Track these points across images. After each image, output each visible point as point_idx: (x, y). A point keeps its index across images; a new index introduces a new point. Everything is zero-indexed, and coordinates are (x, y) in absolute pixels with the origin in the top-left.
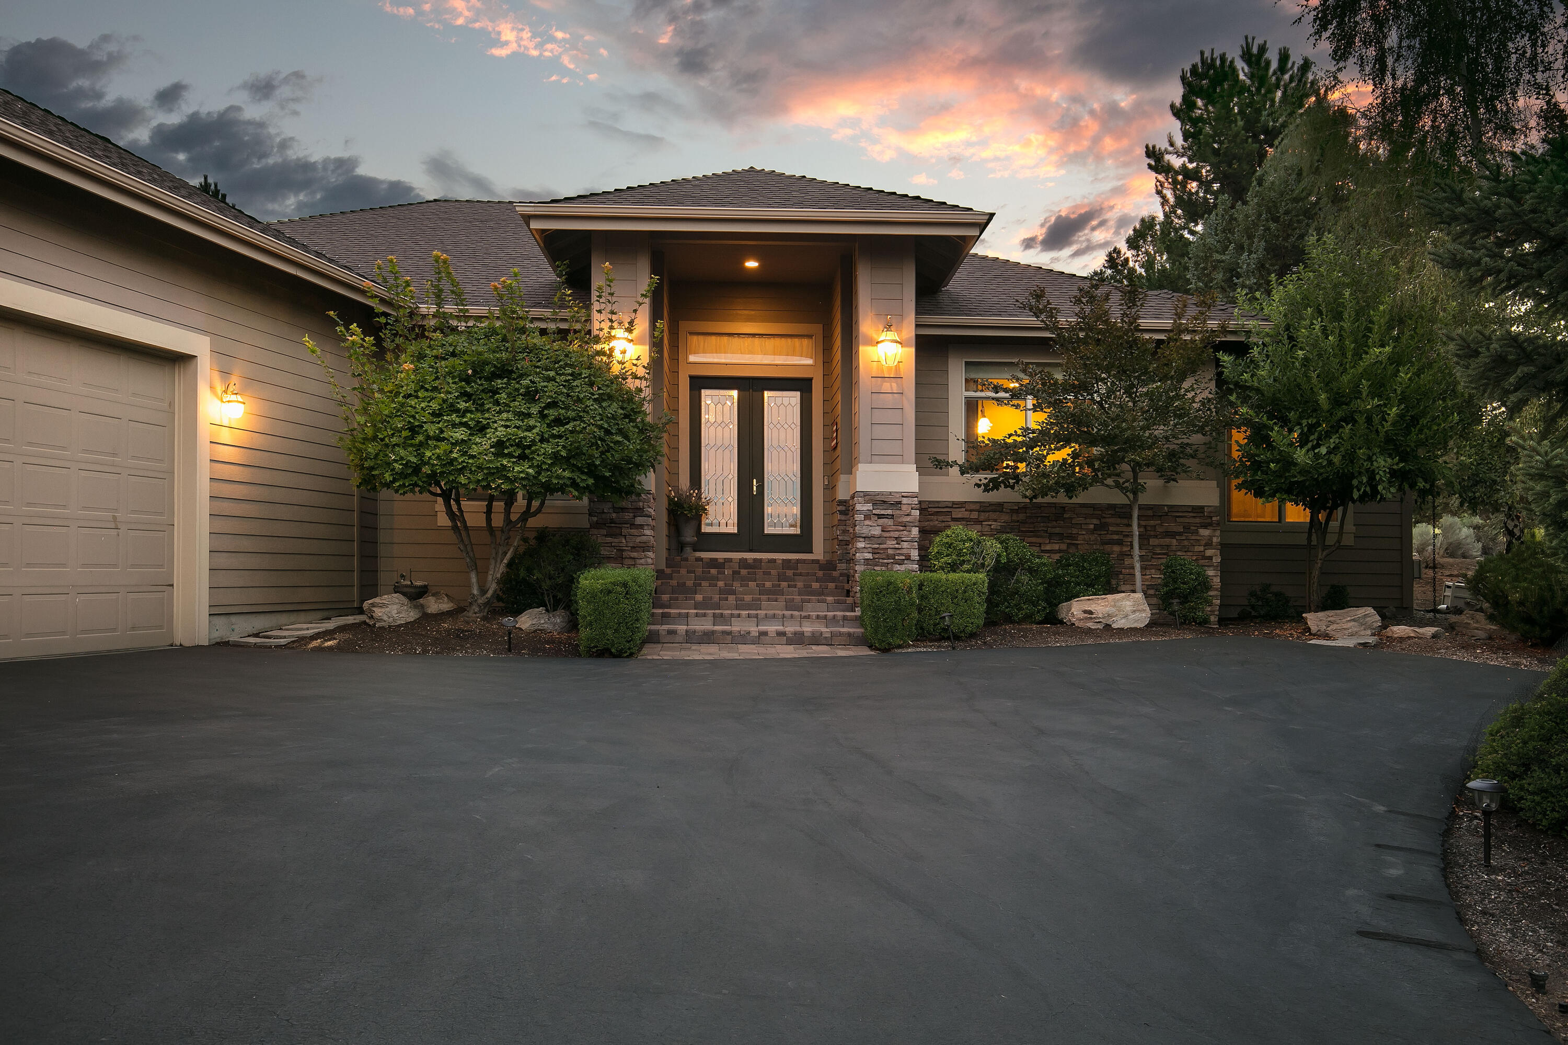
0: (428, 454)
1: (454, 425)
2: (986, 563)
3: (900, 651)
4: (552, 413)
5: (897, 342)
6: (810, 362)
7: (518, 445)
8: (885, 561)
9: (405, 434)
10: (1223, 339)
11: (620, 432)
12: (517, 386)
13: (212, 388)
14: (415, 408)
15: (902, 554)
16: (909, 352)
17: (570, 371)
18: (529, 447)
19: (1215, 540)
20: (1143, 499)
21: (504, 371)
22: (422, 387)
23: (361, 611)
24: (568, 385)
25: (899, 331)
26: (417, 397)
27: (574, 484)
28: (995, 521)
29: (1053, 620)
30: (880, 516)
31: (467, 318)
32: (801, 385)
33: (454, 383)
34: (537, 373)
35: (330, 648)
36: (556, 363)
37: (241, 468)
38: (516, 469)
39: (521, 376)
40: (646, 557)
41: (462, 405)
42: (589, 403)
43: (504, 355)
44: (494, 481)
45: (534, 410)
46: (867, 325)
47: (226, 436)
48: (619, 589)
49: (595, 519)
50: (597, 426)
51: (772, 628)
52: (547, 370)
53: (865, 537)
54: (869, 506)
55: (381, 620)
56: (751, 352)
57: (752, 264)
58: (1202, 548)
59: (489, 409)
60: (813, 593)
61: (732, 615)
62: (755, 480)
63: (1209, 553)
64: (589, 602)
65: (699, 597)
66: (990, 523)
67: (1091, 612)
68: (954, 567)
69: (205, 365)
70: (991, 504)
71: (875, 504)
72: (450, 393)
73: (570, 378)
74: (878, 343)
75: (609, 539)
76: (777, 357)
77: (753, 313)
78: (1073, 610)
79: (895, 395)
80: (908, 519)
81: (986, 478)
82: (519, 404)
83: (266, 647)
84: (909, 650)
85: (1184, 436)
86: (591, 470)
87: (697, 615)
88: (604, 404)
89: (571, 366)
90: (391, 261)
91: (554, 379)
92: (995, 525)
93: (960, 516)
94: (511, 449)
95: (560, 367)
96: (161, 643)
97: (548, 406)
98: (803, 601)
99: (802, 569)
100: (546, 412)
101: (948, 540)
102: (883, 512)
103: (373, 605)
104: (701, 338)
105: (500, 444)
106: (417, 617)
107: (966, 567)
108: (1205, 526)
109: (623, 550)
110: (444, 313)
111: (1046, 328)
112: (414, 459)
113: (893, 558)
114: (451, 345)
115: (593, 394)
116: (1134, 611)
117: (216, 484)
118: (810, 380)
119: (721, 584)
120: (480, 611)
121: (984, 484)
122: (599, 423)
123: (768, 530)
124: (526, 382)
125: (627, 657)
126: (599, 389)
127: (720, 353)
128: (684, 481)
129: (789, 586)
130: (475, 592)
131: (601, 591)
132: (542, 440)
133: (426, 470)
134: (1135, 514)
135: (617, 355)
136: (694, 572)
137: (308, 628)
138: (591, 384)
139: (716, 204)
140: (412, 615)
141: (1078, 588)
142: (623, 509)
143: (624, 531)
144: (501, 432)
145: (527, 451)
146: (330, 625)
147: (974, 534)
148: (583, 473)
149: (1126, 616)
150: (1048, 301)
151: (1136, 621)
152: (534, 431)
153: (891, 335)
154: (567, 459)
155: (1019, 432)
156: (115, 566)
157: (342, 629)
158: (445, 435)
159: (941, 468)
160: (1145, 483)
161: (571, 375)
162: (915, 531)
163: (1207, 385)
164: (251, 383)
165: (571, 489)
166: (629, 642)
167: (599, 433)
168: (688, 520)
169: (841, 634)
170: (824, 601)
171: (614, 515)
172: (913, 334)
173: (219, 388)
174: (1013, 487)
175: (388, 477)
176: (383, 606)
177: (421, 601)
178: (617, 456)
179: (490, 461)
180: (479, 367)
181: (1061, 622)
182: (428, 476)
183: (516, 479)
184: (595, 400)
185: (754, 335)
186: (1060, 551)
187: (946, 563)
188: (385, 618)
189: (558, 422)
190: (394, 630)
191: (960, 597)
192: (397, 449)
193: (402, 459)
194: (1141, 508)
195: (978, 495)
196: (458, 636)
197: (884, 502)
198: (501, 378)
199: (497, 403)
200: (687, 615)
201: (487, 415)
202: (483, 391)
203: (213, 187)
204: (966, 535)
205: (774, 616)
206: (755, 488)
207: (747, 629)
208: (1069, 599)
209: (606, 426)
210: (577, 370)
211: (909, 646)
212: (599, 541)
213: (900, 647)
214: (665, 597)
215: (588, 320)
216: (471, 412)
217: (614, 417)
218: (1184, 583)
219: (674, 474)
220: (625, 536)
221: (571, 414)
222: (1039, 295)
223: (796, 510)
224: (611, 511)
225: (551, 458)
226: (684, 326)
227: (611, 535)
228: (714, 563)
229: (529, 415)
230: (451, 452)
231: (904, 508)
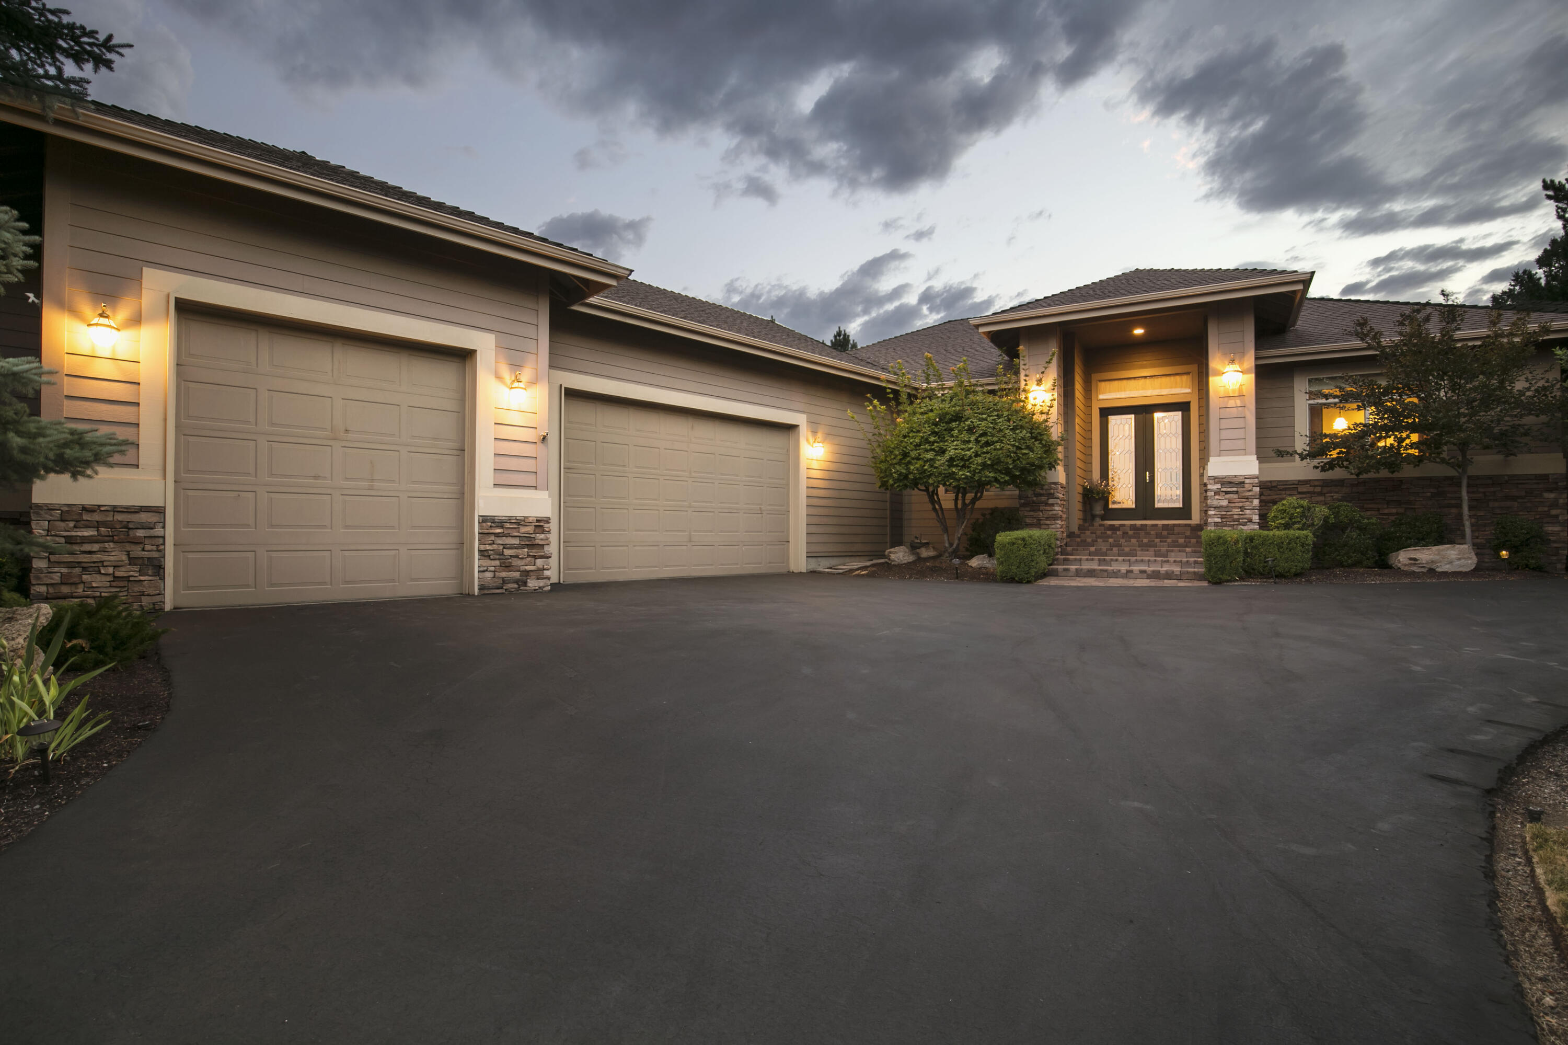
0: (912, 468)
1: (927, 451)
2: (1315, 523)
3: (1229, 584)
4: (983, 439)
5: (1238, 371)
6: (1189, 391)
7: (962, 459)
8: (1235, 523)
9: (899, 457)
10: (1545, 338)
11: (1028, 447)
12: (964, 425)
13: (807, 440)
14: (907, 443)
15: (1245, 518)
16: (1251, 377)
17: (995, 413)
18: (968, 460)
19: (1561, 501)
20: (1472, 471)
21: (958, 417)
22: (912, 431)
23: (884, 556)
24: (994, 422)
25: (1241, 364)
26: (909, 437)
27: (996, 480)
28: (1336, 492)
29: (1383, 564)
30: (1227, 493)
31: (943, 389)
32: (1183, 407)
33: (929, 427)
34: (975, 417)
35: (863, 575)
36: (988, 410)
37: (822, 481)
38: (960, 473)
39: (967, 420)
40: (1056, 524)
41: (932, 439)
42: (1007, 432)
43: (958, 408)
44: (948, 481)
45: (972, 439)
46: (1215, 362)
47: (815, 465)
48: (1020, 542)
49: (1023, 501)
50: (1011, 445)
51: (1136, 568)
52: (982, 414)
53: (1215, 508)
54: (1219, 486)
55: (893, 561)
56: (1143, 389)
57: (1139, 331)
58: (1546, 509)
59: (947, 440)
60: (1179, 546)
61: (1112, 560)
62: (1147, 473)
63: (1554, 512)
64: (1001, 550)
65: (1092, 549)
66: (1332, 495)
67: (1415, 559)
68: (1287, 526)
69: (804, 430)
70: (1332, 481)
71: (1223, 484)
72: (926, 432)
73: (996, 417)
74: (1223, 373)
75: (1032, 513)
76: (1163, 390)
77: (1145, 362)
78: (1400, 558)
79: (1239, 408)
80: (1250, 493)
81: (1322, 462)
82: (964, 435)
83: (834, 574)
84: (1236, 583)
85: (1516, 419)
86: (1008, 472)
87: (1087, 560)
88: (1017, 432)
89: (997, 410)
90: (899, 363)
91: (986, 419)
92: (1336, 496)
93: (1305, 490)
94: (958, 462)
95: (991, 412)
96: (784, 571)
97: (981, 435)
98: (1168, 551)
99: (1176, 530)
100: (979, 439)
101: (1283, 507)
102: (1229, 490)
103: (890, 552)
104: (1107, 383)
105: (951, 459)
106: (914, 559)
107: (1297, 526)
108: (1550, 490)
109: (1041, 520)
110: (931, 387)
111: (1369, 348)
112: (904, 471)
113: (1238, 520)
114: (931, 406)
115: (1010, 426)
116: (1460, 559)
117: (810, 490)
118: (1188, 403)
119: (1111, 540)
120: (950, 556)
121: (1321, 466)
122: (1013, 443)
123: (1157, 505)
124: (968, 423)
125: (1026, 583)
126: (1014, 422)
127: (1121, 391)
128: (1096, 475)
129: (1161, 541)
130: (947, 545)
131: (1009, 543)
132: (977, 455)
133: (911, 477)
134: (1465, 482)
135: (1031, 401)
136: (1095, 533)
137: (855, 564)
138: (1009, 420)
139: (1098, 299)
140: (911, 558)
141: (1409, 542)
142: (1041, 495)
143: (1041, 508)
144: (951, 453)
145: (967, 463)
146: (868, 563)
147: (1305, 503)
148: (1003, 474)
149: (1451, 563)
150: (1371, 327)
151: (1461, 566)
152: (972, 451)
153: (1236, 367)
154: (992, 465)
155: (1352, 427)
156: (761, 532)
157: (873, 565)
158: (921, 457)
159: (1282, 457)
160: (1472, 458)
161: (997, 415)
162: (1256, 502)
163: (1543, 376)
164: (829, 436)
165: (994, 484)
166: (1027, 574)
167: (1011, 449)
168: (1097, 500)
169: (1188, 572)
170: (1184, 551)
171: (1035, 499)
172: (1253, 364)
173: (811, 440)
174: (1347, 467)
175: (891, 482)
176: (895, 553)
177: (918, 550)
178: (1024, 462)
179: (945, 470)
180: (942, 417)
181: (1390, 567)
182: (912, 480)
183: (960, 479)
184: (1011, 429)
185: (1146, 377)
186: (1397, 514)
187: (1280, 524)
188: (896, 559)
189: (987, 444)
190: (899, 566)
191: (1285, 546)
192: (896, 466)
193: (898, 471)
194: (1469, 477)
195: (1317, 475)
196: (932, 570)
197: (1230, 483)
198: (955, 421)
199: (952, 436)
200: (1081, 560)
201: (946, 444)
202: (945, 430)
203: (843, 332)
204: (1298, 504)
205: (1142, 561)
206: (1148, 478)
207: (1119, 568)
208: (1398, 550)
209: (1017, 444)
210: (1000, 413)
211: (1235, 580)
212: (1026, 514)
213: (1228, 581)
214: (1069, 549)
215: (1018, 382)
216: (937, 442)
217: (1023, 439)
218: (1515, 537)
219: (1088, 471)
220: (1042, 511)
221: (995, 439)
222: (1363, 323)
223: (1179, 492)
224: (1033, 496)
225: (981, 466)
226: (1095, 377)
227: (1033, 511)
228: (1113, 528)
229: (969, 442)
230: (924, 466)
231: (1246, 486)
